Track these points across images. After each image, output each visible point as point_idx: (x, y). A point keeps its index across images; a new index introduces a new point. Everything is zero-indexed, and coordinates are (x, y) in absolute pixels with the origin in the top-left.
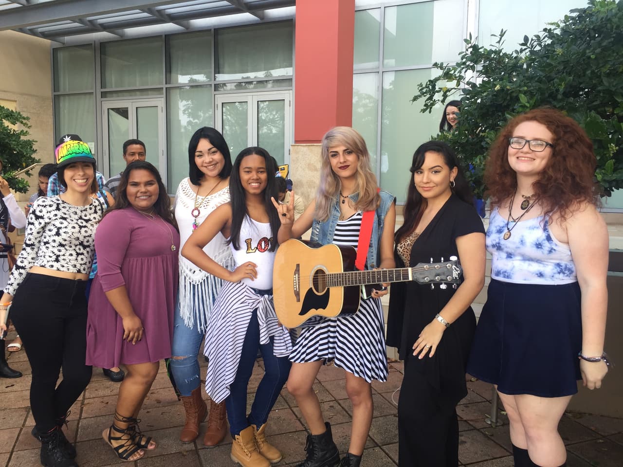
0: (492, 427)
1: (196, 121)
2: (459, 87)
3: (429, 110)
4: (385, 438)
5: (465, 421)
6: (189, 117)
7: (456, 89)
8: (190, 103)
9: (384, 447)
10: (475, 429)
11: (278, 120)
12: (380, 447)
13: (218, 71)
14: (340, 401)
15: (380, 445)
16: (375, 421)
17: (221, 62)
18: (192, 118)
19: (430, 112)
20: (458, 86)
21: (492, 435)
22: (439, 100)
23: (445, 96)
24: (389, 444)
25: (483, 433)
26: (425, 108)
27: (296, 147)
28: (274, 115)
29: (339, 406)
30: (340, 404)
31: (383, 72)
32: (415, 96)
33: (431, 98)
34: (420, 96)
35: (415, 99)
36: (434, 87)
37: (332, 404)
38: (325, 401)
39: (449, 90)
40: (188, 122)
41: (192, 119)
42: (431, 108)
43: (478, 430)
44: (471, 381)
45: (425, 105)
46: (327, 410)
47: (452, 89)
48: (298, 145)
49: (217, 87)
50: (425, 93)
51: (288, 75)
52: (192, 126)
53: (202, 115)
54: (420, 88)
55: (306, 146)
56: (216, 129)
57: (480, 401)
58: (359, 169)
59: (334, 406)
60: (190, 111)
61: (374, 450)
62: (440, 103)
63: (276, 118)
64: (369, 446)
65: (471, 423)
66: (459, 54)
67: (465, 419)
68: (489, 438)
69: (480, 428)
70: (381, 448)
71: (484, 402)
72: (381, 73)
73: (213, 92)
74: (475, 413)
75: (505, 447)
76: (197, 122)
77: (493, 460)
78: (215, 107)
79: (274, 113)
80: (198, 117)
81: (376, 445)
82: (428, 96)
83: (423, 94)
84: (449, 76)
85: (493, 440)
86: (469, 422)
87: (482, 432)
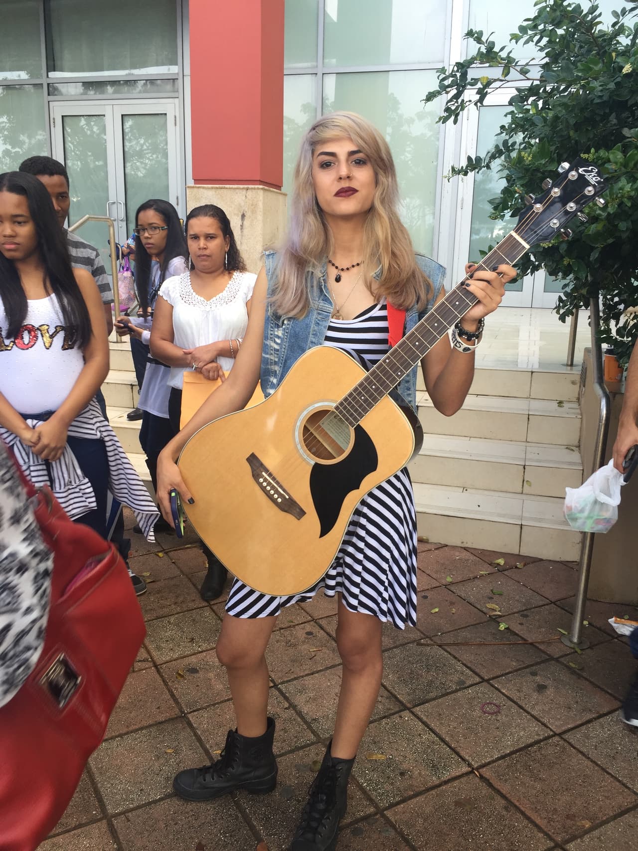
0: (576, 652)
1: (17, 149)
2: (507, 78)
3: (453, 118)
4: (414, 691)
5: (531, 644)
6: (5, 144)
7: (501, 81)
8: (6, 120)
9: (417, 710)
10: (551, 658)
11: (148, 153)
12: (409, 709)
13: (52, 66)
14: (320, 621)
15: (409, 705)
16: (390, 658)
17: (57, 47)
18: (10, 145)
19: (455, 122)
20: (506, 75)
21: (582, 669)
22: (470, 101)
23: (482, 94)
24: (423, 703)
25: (566, 666)
26: (446, 114)
27: (195, 190)
28: (142, 146)
29: (322, 632)
30: (322, 628)
31: (323, 74)
32: (430, 93)
33: (457, 96)
34: (439, 93)
35: (430, 97)
36: (464, 75)
37: (308, 627)
38: (297, 623)
39: (488, 84)
40: (4, 151)
41: (9, 147)
42: (457, 115)
43: (557, 660)
44: (516, 567)
45: (447, 110)
46: (304, 642)
47: (495, 80)
48: (199, 187)
49: (52, 90)
50: (449, 86)
51: (171, 72)
52: (10, 157)
53: (27, 141)
54: (443, 76)
55: (212, 188)
56: (54, 158)
57: (541, 603)
58: (378, 204)
59: (314, 631)
60: (6, 133)
61: (401, 717)
62: (472, 107)
63: (146, 150)
64: (389, 709)
65: (542, 647)
66: (536, 5)
67: (530, 641)
68: (578, 674)
69: (557, 656)
70: (413, 713)
71: (547, 605)
72: (319, 75)
73: (46, 98)
74: (540, 627)
75: (609, 691)
76: (19, 152)
77: (601, 720)
78: (51, 122)
79: (142, 141)
80: (20, 144)
81: (402, 708)
82: (454, 92)
83: (444, 88)
84: (493, 55)
85: (586, 679)
86: (537, 645)
87: (563, 664)
